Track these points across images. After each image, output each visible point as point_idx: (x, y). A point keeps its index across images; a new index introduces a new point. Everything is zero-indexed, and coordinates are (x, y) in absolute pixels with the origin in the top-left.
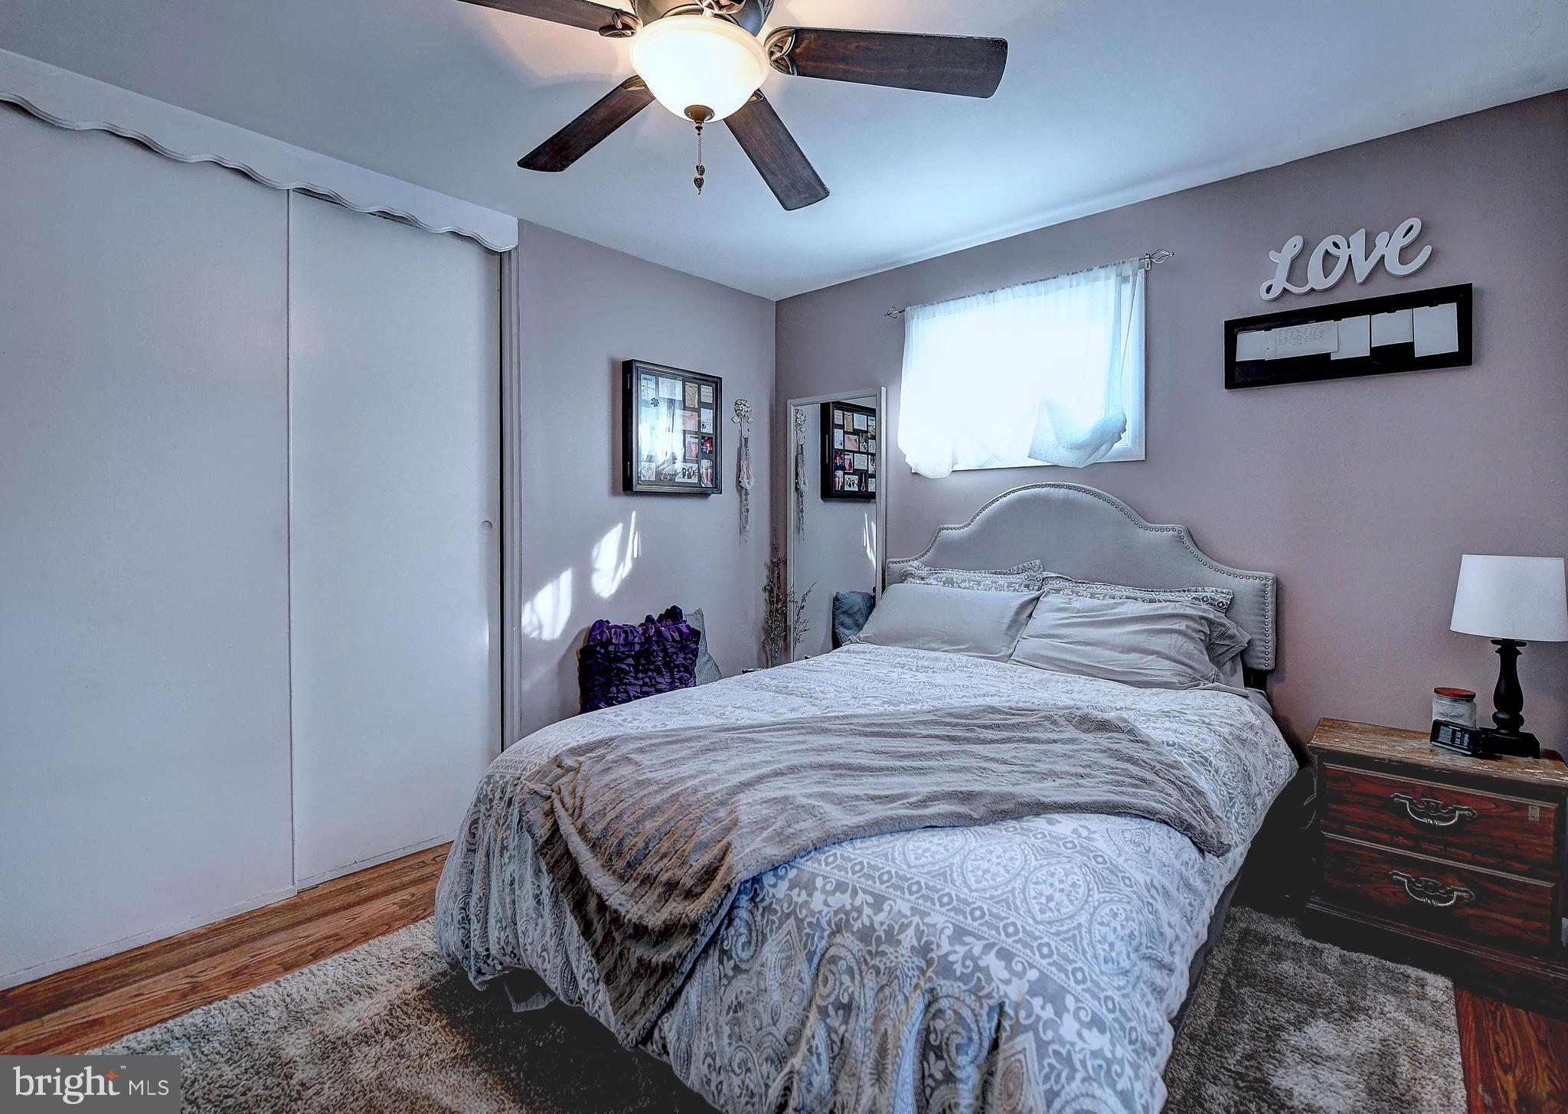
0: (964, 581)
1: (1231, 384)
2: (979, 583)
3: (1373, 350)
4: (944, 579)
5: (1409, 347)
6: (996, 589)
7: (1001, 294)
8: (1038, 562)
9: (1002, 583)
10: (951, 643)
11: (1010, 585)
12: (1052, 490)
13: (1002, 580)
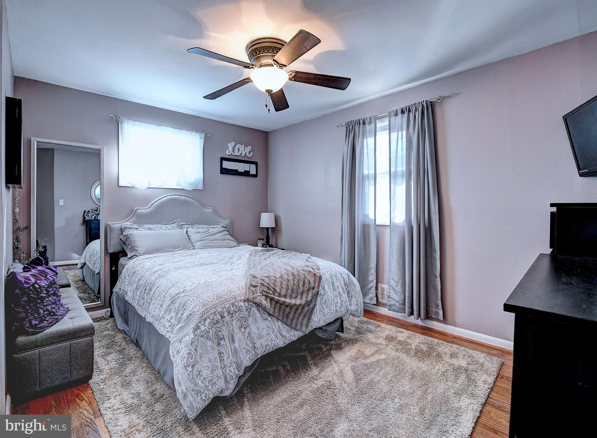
0: (155, 228)
1: (221, 173)
2: (161, 228)
3: (245, 171)
4: (147, 228)
5: (249, 172)
6: (169, 229)
7: (162, 127)
8: (179, 219)
9: (170, 227)
10: (176, 248)
11: (173, 228)
12: (180, 196)
13: (169, 226)
